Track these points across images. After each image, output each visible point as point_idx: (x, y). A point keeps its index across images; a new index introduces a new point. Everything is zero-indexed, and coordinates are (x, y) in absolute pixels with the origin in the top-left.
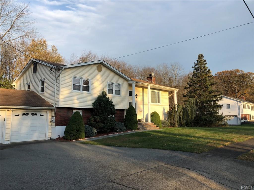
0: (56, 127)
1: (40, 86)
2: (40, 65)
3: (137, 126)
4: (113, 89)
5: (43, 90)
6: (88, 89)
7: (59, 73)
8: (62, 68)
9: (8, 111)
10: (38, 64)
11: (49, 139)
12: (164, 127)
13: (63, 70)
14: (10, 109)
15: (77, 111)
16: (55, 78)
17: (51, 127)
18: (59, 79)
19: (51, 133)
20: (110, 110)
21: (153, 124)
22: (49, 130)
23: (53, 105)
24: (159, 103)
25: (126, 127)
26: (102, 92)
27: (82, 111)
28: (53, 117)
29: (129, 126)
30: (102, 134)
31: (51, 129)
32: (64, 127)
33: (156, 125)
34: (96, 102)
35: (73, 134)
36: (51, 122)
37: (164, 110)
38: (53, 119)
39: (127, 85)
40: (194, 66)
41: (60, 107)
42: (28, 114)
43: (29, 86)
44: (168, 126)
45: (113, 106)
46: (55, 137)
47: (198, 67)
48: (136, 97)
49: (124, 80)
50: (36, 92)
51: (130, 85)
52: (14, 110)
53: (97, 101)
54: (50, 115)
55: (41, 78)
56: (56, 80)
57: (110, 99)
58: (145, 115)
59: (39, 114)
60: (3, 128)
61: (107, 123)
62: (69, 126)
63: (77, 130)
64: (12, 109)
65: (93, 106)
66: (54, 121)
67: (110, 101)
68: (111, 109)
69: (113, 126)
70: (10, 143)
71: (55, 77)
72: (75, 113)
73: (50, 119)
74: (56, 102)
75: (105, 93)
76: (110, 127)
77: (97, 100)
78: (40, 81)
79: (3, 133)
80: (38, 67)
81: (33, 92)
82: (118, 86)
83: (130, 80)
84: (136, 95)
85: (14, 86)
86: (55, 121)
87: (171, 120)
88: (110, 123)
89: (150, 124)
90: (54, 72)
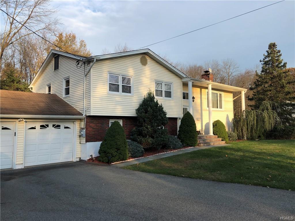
0: (87, 143)
1: (64, 87)
2: (64, 59)
3: (196, 141)
4: (162, 89)
5: (67, 92)
6: (129, 90)
7: (89, 68)
8: (94, 59)
9: (20, 121)
10: (60, 58)
11: (78, 160)
12: (231, 140)
13: (94, 63)
14: (22, 119)
15: (115, 121)
16: (83, 75)
17: (80, 143)
18: (89, 75)
19: (80, 152)
20: (160, 119)
21: (217, 137)
22: (78, 148)
23: (83, 113)
24: (221, 108)
25: (181, 142)
26: (149, 94)
27: (122, 120)
28: (82, 129)
29: (186, 141)
30: (151, 153)
31: (80, 146)
32: (98, 144)
33: (221, 139)
34: (141, 108)
35: (112, 154)
36: (80, 136)
37: (228, 117)
38: (82, 133)
39: (181, 84)
40: (263, 59)
41: (91, 115)
42: (48, 126)
43: (50, 88)
44: (236, 140)
45: (165, 114)
46: (86, 158)
47: (270, 60)
48: (193, 101)
49: (177, 77)
50: (59, 96)
51: (185, 85)
52: (27, 120)
53: (142, 106)
54: (78, 126)
55: (66, 76)
56: (85, 77)
57: (159, 103)
58: (204, 125)
59: (62, 125)
60: (13, 146)
61: (157, 137)
62: (105, 142)
63: (117, 149)
64: (25, 119)
65: (137, 113)
66: (84, 135)
67: (160, 106)
68: (162, 118)
69: (165, 141)
70: (23, 168)
71: (84, 73)
72: (113, 124)
73: (79, 132)
74: (87, 109)
75: (152, 95)
76: (162, 143)
77: (142, 104)
78: (63, 80)
79: (13, 153)
80: (61, 61)
81: (54, 96)
82: (168, 85)
83: (185, 77)
84: (193, 98)
85: (32, 88)
86: (86, 135)
87: (238, 131)
88: (162, 137)
89: (213, 137)
90: (82, 66)
